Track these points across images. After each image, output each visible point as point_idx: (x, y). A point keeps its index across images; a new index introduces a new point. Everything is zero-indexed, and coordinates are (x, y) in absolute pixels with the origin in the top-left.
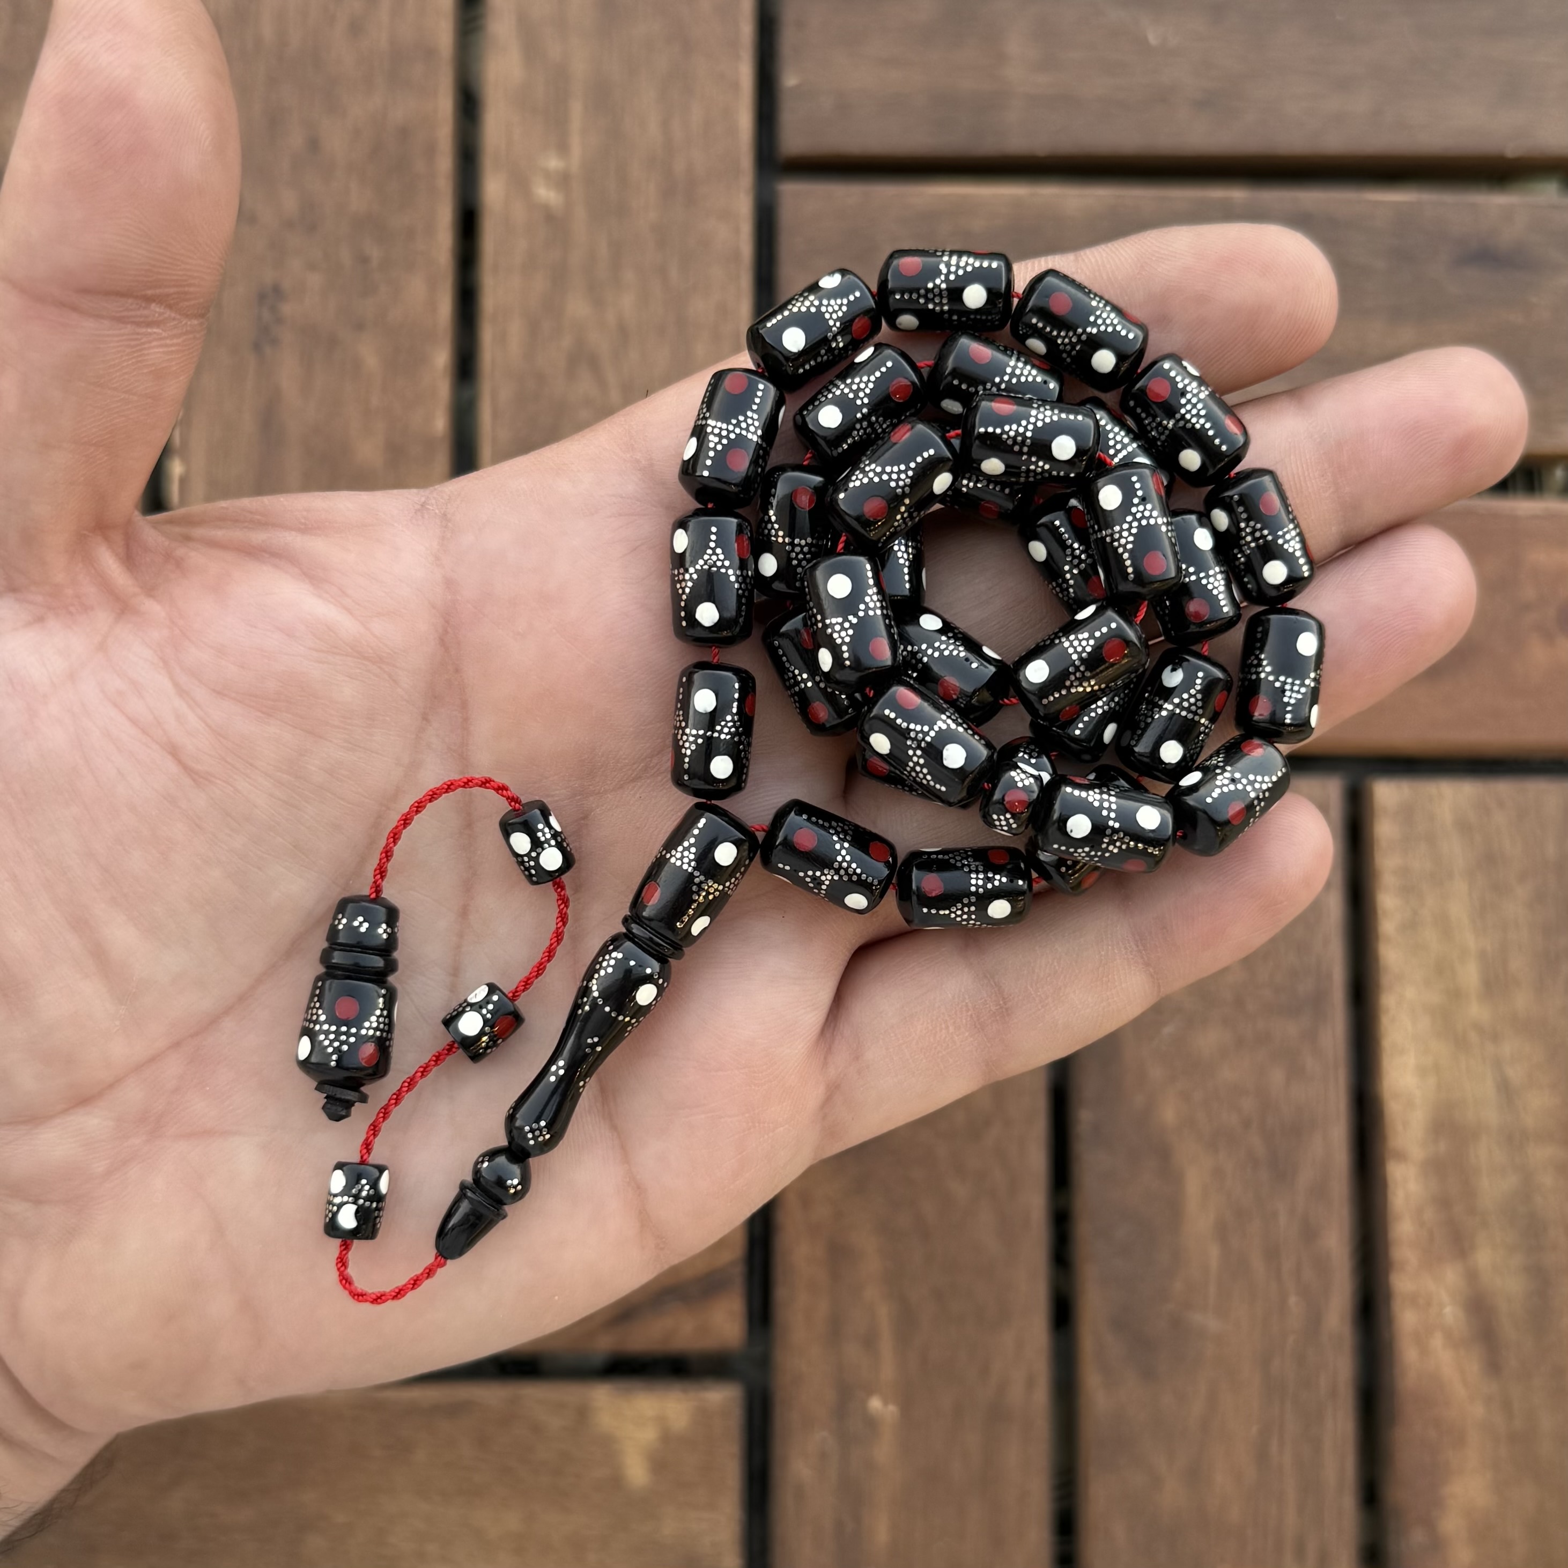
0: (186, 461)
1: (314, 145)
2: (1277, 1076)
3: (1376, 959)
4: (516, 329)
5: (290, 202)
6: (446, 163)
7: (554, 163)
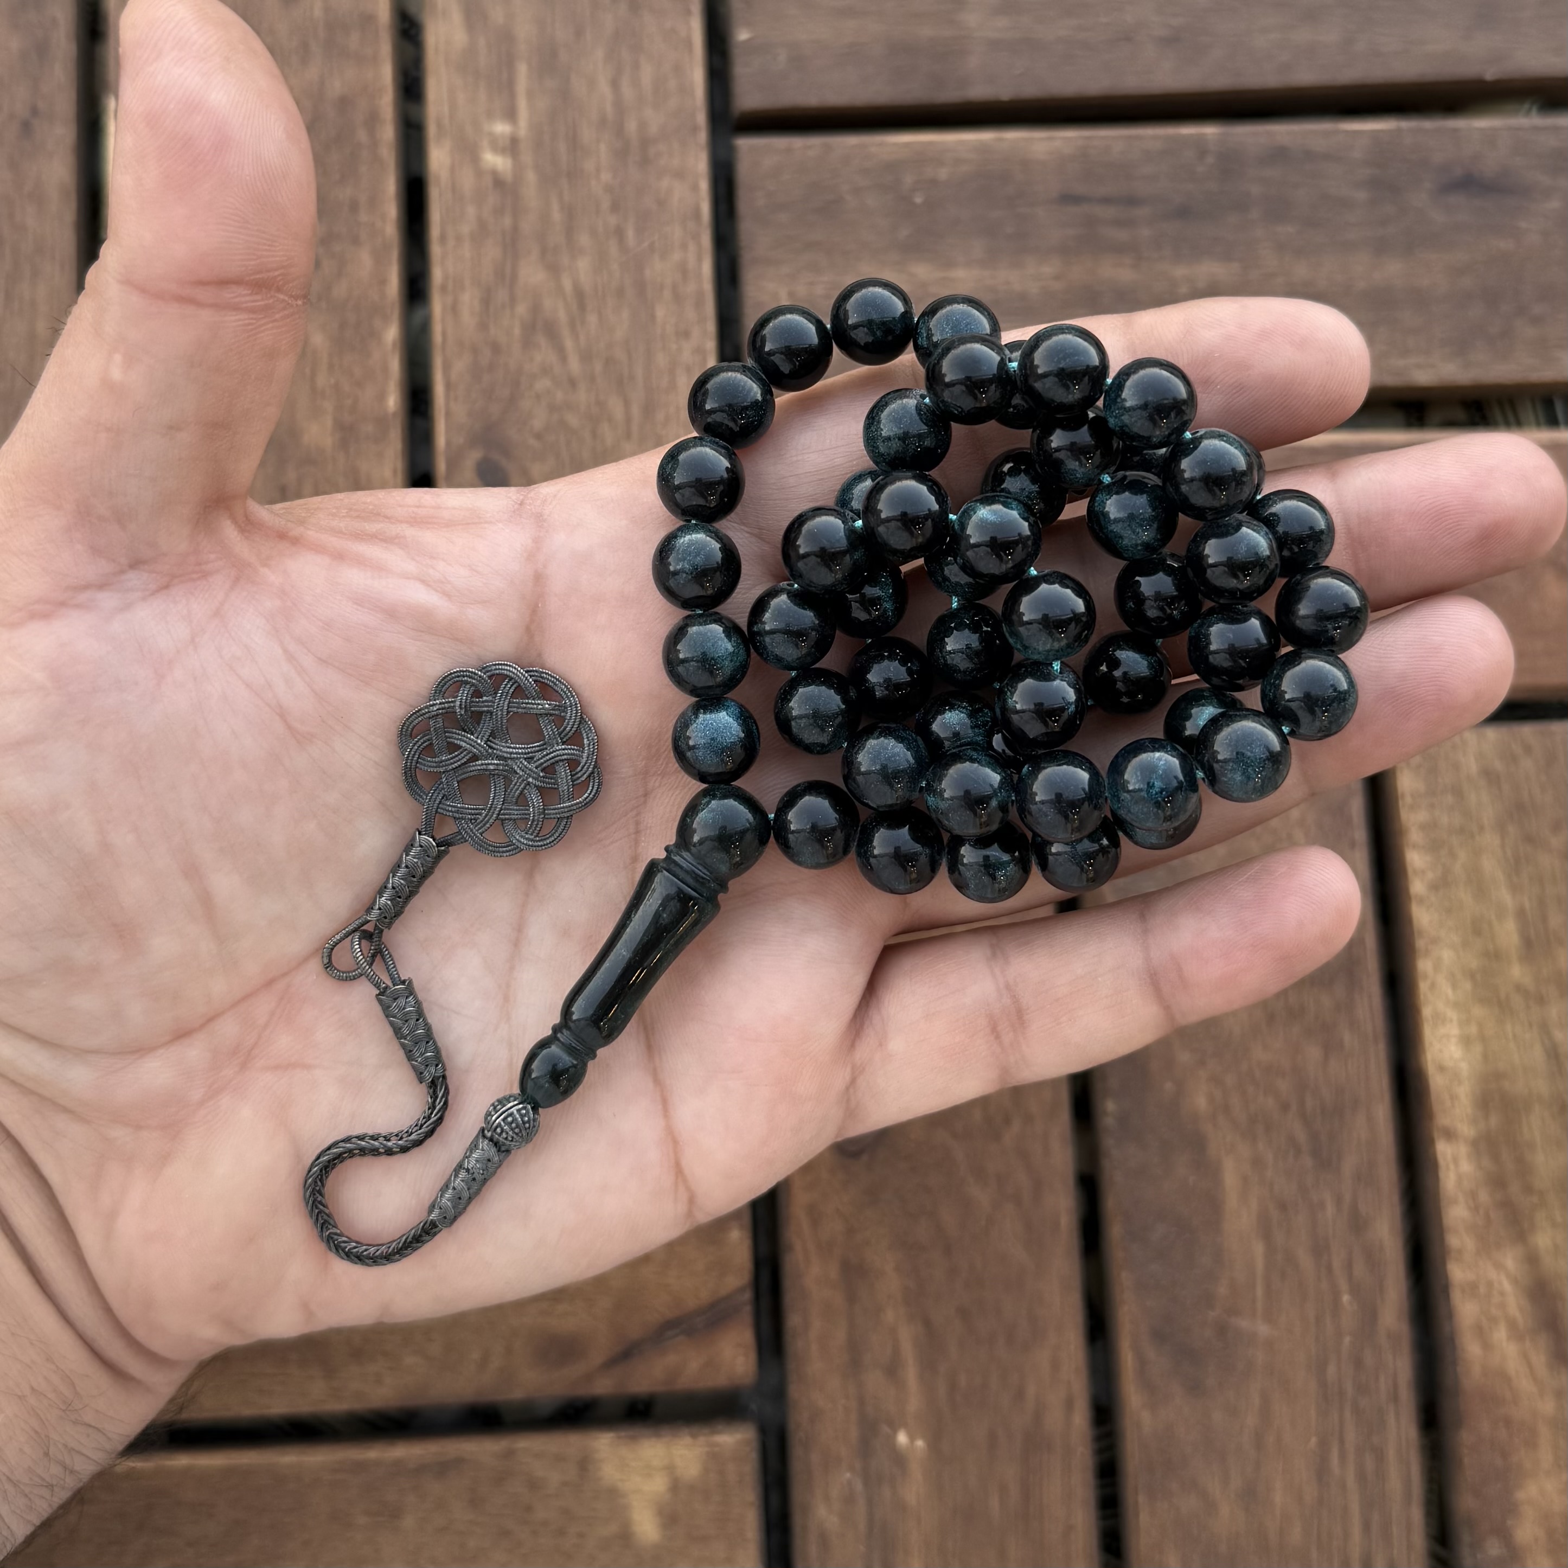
3: (1409, 920)
6: (388, 132)
7: (501, 128)
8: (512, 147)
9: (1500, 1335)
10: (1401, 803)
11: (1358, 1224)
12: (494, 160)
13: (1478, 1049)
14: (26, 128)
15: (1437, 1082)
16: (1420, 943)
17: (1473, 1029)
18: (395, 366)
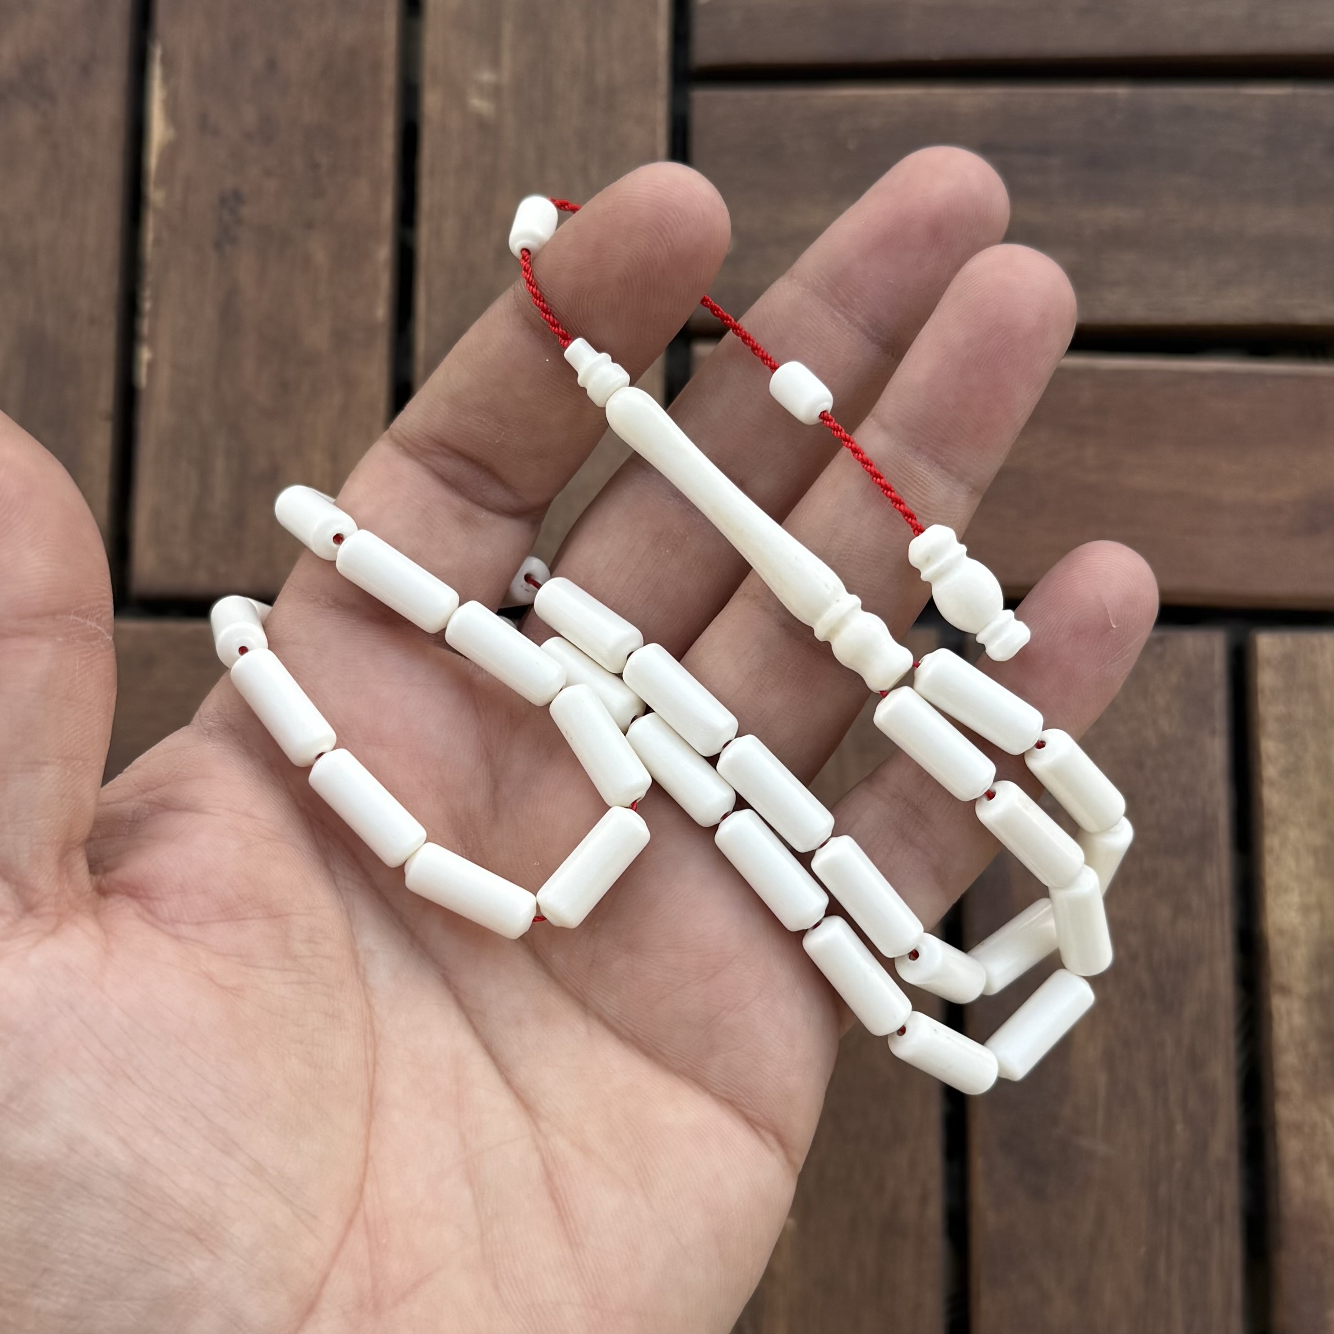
0: (154, 348)
1: (272, 65)
2: (1164, 912)
3: (1260, 801)
4: (451, 226)
5: (249, 116)
6: (389, 79)
7: (487, 76)
8: (495, 92)
9: (1322, 1169)
10: (1260, 697)
11: (1195, 1063)
12: (479, 104)
13: (1315, 918)
14: (85, 70)
15: (1276, 943)
16: (1268, 822)
17: (1312, 900)
18: (385, 282)
